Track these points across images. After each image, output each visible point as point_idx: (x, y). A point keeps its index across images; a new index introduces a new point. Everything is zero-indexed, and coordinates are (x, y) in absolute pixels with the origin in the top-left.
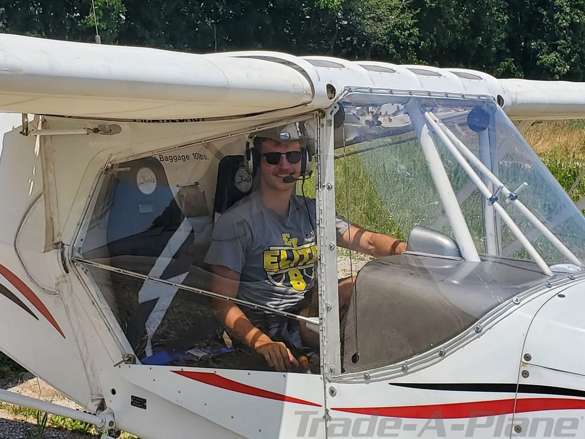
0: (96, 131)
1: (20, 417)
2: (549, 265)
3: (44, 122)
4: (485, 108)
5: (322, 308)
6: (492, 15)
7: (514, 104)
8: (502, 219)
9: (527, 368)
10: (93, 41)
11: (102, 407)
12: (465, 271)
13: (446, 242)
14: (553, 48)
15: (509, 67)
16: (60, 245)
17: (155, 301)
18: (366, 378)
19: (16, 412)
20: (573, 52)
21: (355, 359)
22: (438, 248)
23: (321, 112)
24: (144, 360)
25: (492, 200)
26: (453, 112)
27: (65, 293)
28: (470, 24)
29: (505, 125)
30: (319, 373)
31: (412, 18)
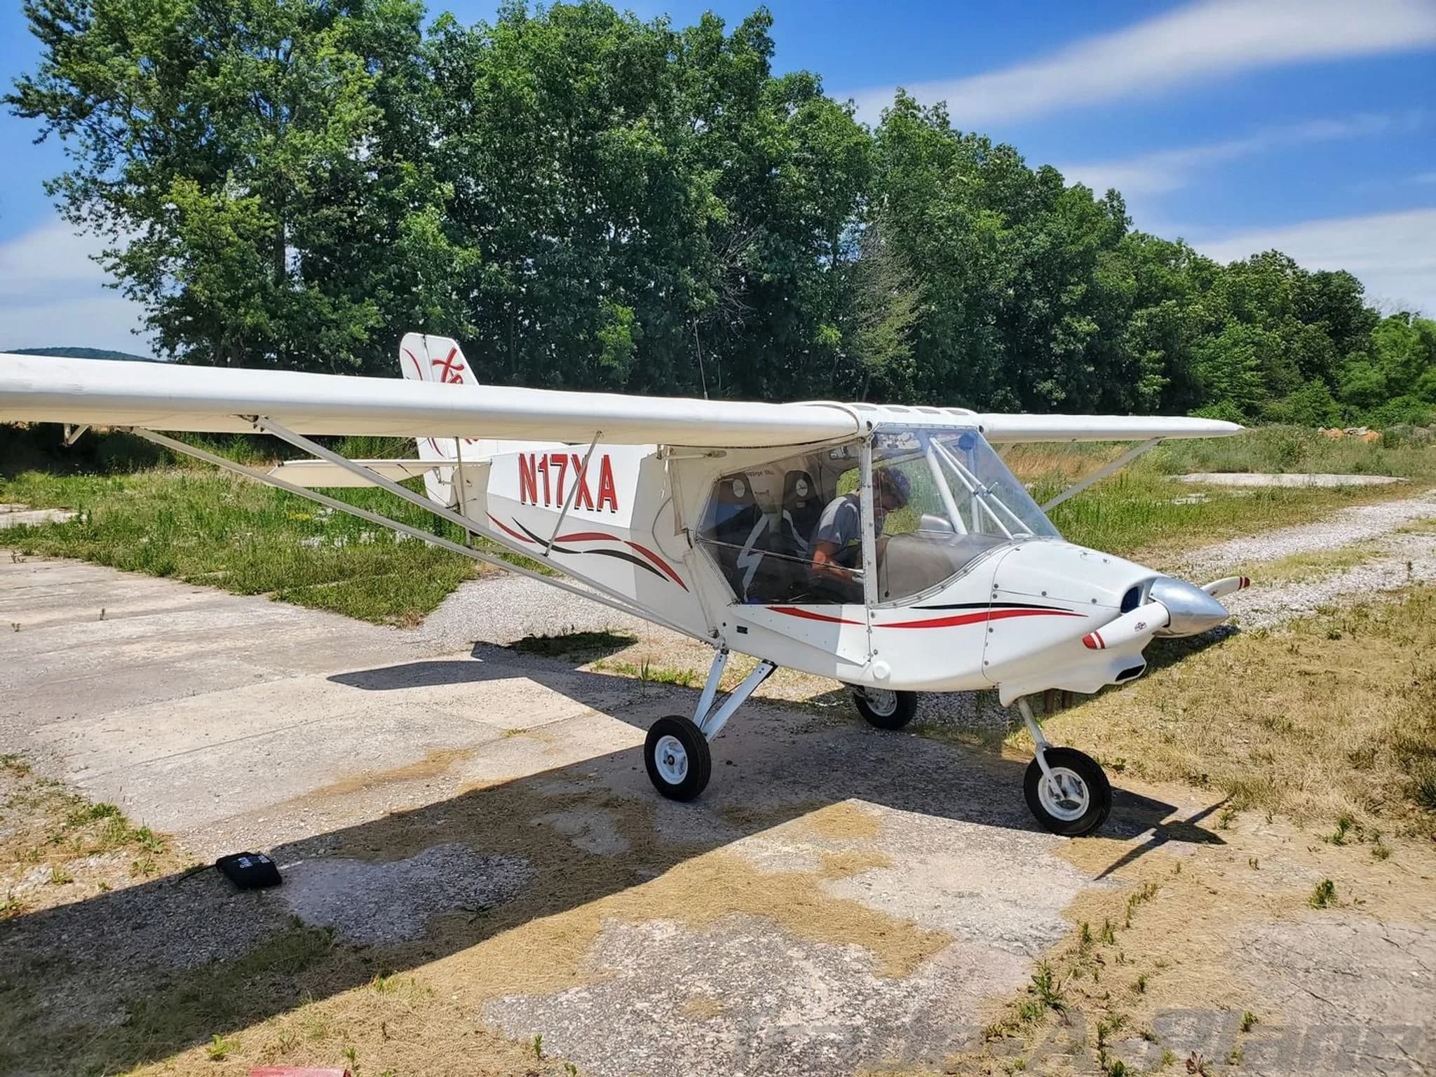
0: (710, 455)
1: (621, 674)
2: (1012, 534)
3: (671, 451)
4: (971, 434)
5: (865, 562)
6: (988, 344)
7: (991, 431)
8: (983, 509)
9: (996, 593)
10: (703, 398)
11: (715, 636)
12: (958, 539)
13: (945, 523)
14: (1049, 376)
15: (1006, 396)
16: (686, 531)
17: (747, 568)
18: (895, 605)
19: (618, 671)
20: (1068, 379)
21: (887, 595)
22: (940, 526)
23: (863, 439)
24: (743, 602)
25: (975, 494)
26: (948, 438)
27: (690, 562)
28: (967, 354)
29: (984, 446)
30: (863, 603)
31: (910, 350)
